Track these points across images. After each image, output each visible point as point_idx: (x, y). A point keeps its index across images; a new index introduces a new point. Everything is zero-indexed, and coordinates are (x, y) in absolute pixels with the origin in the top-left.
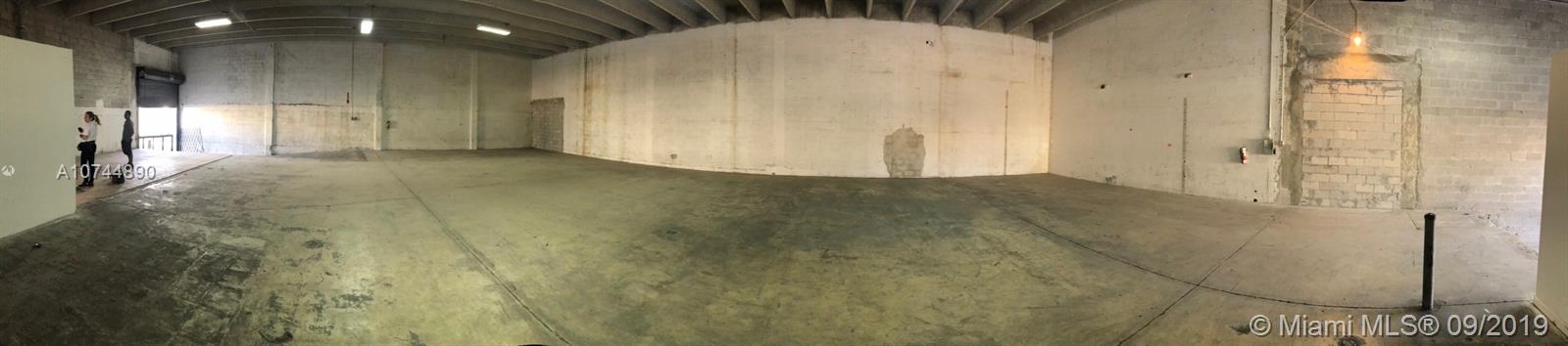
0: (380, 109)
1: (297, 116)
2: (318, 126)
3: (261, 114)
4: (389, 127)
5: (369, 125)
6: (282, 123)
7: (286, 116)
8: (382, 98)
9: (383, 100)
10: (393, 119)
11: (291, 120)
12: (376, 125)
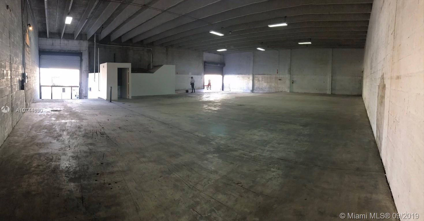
0: (289, 75)
1: (260, 79)
2: (267, 82)
3: (249, 78)
4: (293, 83)
5: (285, 82)
6: (256, 82)
7: (257, 79)
8: (290, 71)
9: (290, 72)
10: (295, 79)
11: (259, 80)
12: (288, 82)
